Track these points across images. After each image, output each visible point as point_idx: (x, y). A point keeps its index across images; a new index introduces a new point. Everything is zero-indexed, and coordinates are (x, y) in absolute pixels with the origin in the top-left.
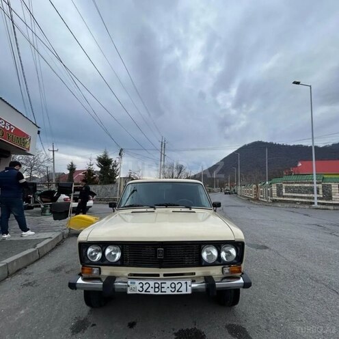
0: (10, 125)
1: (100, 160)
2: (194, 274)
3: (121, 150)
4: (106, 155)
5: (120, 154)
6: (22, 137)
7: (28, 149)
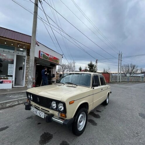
0: (52, 56)
1: (89, 65)
2: (49, 111)
3: (97, 60)
4: (91, 63)
5: (96, 62)
6: (56, 59)
7: (59, 63)
